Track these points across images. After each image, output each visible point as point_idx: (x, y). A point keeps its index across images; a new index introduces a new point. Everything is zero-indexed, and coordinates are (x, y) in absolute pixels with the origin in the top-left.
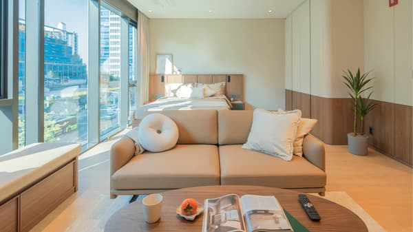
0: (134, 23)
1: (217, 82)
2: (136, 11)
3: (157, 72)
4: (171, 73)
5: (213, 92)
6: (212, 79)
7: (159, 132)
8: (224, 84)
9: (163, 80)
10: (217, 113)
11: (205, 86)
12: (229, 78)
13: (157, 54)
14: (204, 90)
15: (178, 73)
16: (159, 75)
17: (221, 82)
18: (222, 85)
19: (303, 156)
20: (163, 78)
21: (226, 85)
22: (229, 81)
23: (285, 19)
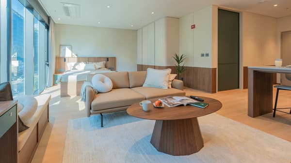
1: (101, 61)
2: (49, 18)
3: (61, 56)
4: (71, 56)
5: (100, 67)
6: (97, 60)
9: (65, 61)
10: (128, 73)
11: (94, 64)
13: (60, 45)
14: (95, 65)
15: (76, 56)
16: (63, 57)
17: (103, 61)
18: (104, 63)
19: (172, 87)
20: (65, 59)
21: (106, 63)
22: (108, 60)
23: (137, 30)
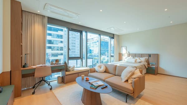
0: (113, 38)
1: (144, 57)
2: (114, 35)
3: (121, 53)
4: (126, 53)
7: (101, 68)
8: (147, 58)
11: (138, 58)
12: (150, 55)
13: (121, 47)
18: (146, 58)
21: (148, 58)
